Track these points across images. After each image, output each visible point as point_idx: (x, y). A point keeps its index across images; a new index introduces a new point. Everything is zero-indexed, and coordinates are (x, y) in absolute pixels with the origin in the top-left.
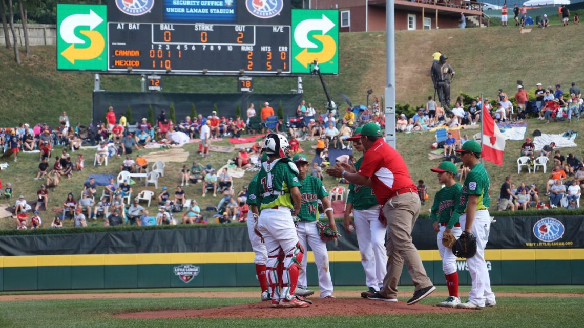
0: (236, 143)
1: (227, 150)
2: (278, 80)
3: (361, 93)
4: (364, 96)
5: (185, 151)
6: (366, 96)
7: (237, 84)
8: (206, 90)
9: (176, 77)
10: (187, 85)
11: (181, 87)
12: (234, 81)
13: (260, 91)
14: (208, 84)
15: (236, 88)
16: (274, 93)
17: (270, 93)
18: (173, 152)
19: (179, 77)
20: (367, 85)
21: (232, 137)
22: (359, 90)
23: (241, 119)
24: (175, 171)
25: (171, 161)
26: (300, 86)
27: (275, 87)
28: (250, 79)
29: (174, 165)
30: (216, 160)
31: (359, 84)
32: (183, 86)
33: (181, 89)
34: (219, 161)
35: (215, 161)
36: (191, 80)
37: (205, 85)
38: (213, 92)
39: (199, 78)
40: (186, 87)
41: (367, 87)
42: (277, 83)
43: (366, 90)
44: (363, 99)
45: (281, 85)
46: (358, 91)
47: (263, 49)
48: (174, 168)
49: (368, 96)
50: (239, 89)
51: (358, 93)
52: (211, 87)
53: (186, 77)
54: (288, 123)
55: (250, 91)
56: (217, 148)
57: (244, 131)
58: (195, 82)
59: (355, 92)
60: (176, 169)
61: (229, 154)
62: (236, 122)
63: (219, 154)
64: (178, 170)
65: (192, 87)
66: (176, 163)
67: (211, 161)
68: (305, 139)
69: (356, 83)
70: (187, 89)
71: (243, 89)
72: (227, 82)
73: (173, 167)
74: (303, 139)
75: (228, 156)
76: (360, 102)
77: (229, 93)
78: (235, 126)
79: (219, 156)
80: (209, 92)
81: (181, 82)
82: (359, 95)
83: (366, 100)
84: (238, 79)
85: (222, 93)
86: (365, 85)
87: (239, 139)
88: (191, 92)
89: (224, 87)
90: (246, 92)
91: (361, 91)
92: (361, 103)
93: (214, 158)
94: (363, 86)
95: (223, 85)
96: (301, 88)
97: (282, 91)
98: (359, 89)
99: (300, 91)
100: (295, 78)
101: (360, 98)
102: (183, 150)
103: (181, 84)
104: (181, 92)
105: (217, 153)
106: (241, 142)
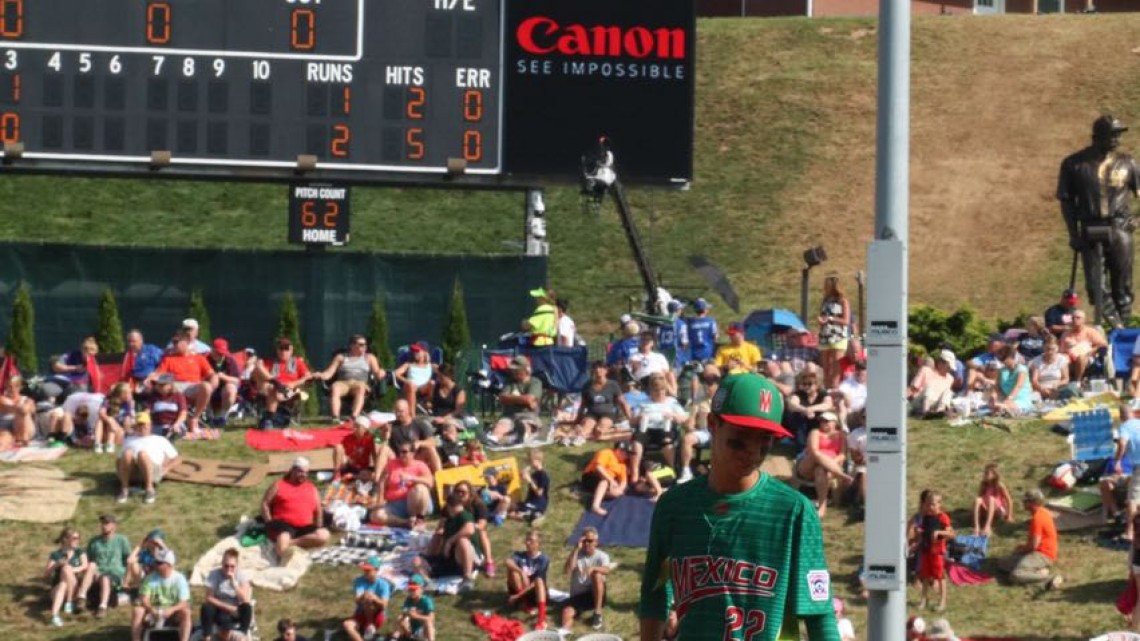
0: (275, 451)
1: (239, 478)
2: (450, 200)
3: (782, 262)
4: (792, 271)
5: (66, 480)
6: (799, 274)
7: (286, 214)
8: (162, 235)
9: (42, 179)
10: (88, 215)
11: (62, 221)
12: (275, 202)
13: (380, 240)
14: (172, 210)
15: (284, 231)
16: (433, 252)
17: (420, 251)
18: (17, 482)
19: (57, 179)
20: (804, 229)
21: (260, 426)
22: (773, 248)
23: (295, 354)
24: (24, 560)
25: (10, 516)
26: (538, 226)
27: (439, 227)
28: (338, 194)
29: (23, 533)
30: (193, 516)
31: (773, 226)
32: (70, 216)
33: (63, 229)
34: (205, 520)
35: (188, 522)
36: (105, 192)
37: (160, 213)
38: (189, 244)
39: (136, 184)
40: (85, 221)
41: (805, 237)
42: (446, 213)
43: (800, 248)
44: (788, 285)
45: (462, 220)
46: (768, 252)
47: (395, 75)
48: (22, 545)
49: (805, 273)
50: (295, 235)
51: (765, 259)
52: (186, 223)
53: (85, 181)
54: (484, 373)
55: (336, 243)
56: (198, 468)
57: (307, 403)
58: (120, 201)
59: (756, 257)
60: (25, 551)
61: (246, 492)
62: (276, 366)
63: (205, 492)
64: (35, 556)
65: (109, 220)
66: (31, 527)
67: (171, 521)
68: (550, 440)
69: (762, 221)
70: (89, 228)
71: (309, 235)
72: (249, 206)
73: (15, 543)
74: (543, 438)
75: (237, 501)
76: (773, 294)
77: (255, 247)
78: (272, 381)
79: (202, 502)
80: (174, 245)
81: (64, 199)
82: (771, 266)
83: (799, 287)
84: (292, 193)
85: (226, 246)
86: (796, 230)
87: (287, 433)
88: (103, 242)
89: (238, 223)
90: (321, 245)
91: (779, 254)
92: (780, 301)
93: (184, 510)
94: (787, 233)
95: (235, 214)
96: (542, 232)
97: (469, 245)
98: (773, 243)
99: (536, 248)
100: (520, 196)
101: (777, 280)
102: (60, 474)
103: (65, 210)
104: (65, 239)
105: (193, 490)
106: (294, 445)
